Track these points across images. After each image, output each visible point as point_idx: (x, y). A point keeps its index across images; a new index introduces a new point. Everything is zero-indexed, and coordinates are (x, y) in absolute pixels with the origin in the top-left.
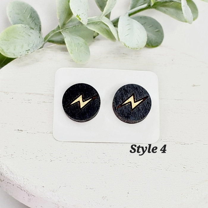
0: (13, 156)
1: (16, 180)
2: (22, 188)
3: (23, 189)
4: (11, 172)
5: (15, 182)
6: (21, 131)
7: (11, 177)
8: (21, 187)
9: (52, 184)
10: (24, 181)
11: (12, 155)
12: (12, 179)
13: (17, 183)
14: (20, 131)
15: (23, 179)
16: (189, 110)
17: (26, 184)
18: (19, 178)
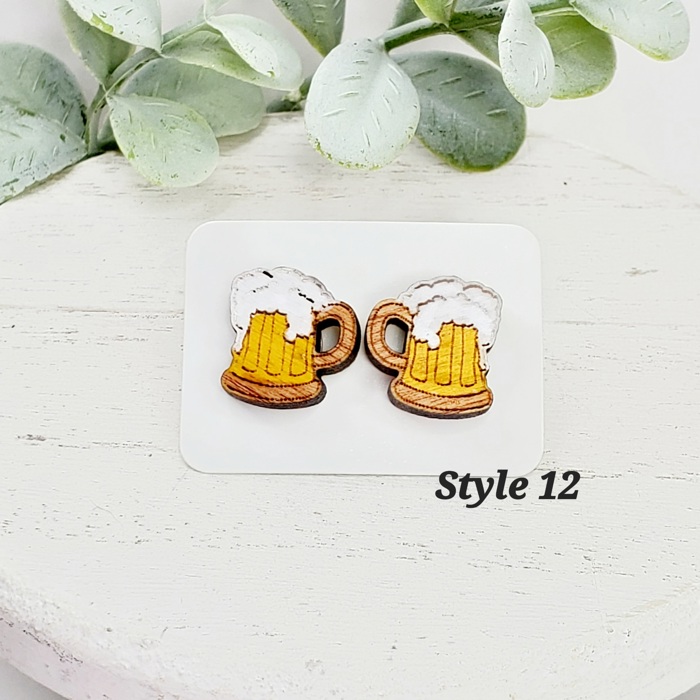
0: (9, 528)
1: (17, 609)
2: (38, 635)
3: (41, 637)
5: (16, 615)
6: (40, 439)
8: (36, 632)
9: (140, 620)
10: (46, 613)
11: (6, 522)
12: (7, 605)
13: (24, 619)
14: (34, 441)
15: (41, 604)
16: (615, 359)
17: (50, 621)
18: (28, 602)
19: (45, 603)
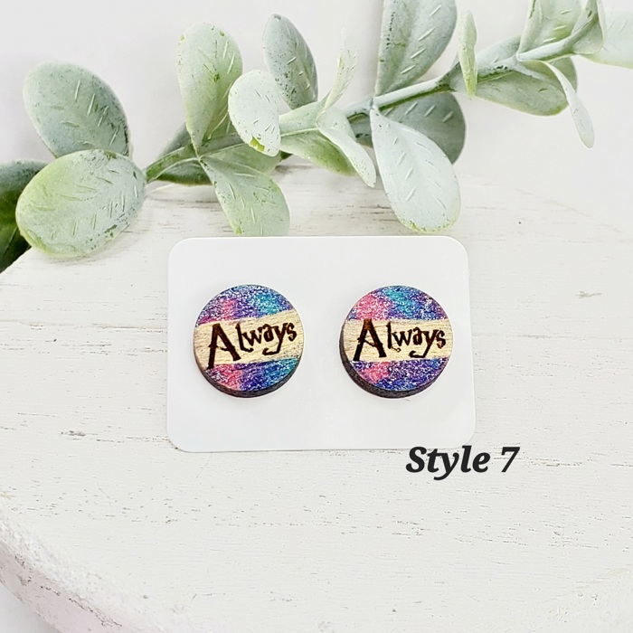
0: (55, 511)
1: (64, 580)
2: (82, 602)
3: (85, 604)
4: (51, 556)
5: (62, 585)
6: (80, 435)
7: (50, 570)
8: (80, 599)
9: (172, 588)
10: (89, 583)
11: (53, 506)
12: (55, 577)
13: (70, 589)
14: (75, 437)
15: (85, 575)
17: (93, 590)
18: (73, 573)
19: (89, 574)
